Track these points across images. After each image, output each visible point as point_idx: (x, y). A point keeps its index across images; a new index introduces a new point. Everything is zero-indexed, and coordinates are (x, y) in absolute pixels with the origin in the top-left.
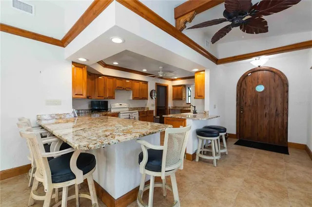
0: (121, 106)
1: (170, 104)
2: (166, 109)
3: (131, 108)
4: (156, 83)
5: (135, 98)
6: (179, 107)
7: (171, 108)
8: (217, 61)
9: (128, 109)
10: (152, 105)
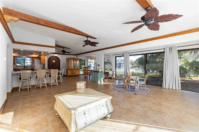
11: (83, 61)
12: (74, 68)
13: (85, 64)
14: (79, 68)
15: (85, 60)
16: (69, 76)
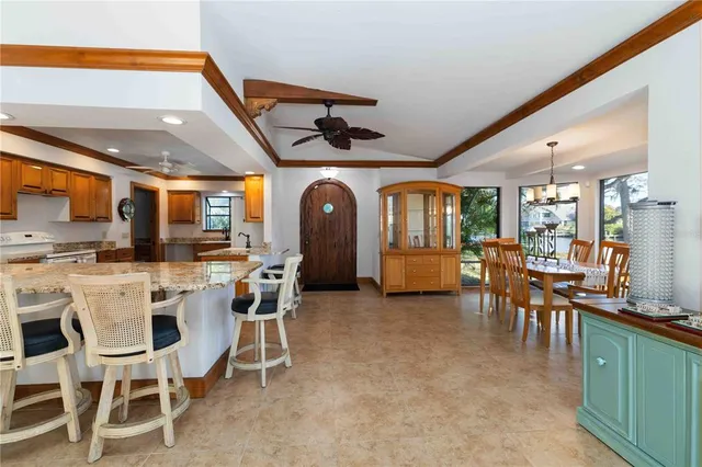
0: (28, 241)
1: (164, 233)
2: (154, 244)
3: (60, 245)
4: (131, 182)
5: (77, 218)
6: (184, 239)
7: (165, 241)
8: (279, 162)
9: (52, 249)
10: (124, 237)
11: (484, 201)
12: (427, 245)
13: (497, 220)
14: (454, 242)
15: (498, 189)
16: (390, 295)
